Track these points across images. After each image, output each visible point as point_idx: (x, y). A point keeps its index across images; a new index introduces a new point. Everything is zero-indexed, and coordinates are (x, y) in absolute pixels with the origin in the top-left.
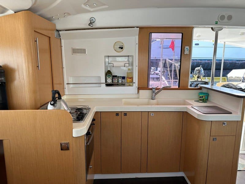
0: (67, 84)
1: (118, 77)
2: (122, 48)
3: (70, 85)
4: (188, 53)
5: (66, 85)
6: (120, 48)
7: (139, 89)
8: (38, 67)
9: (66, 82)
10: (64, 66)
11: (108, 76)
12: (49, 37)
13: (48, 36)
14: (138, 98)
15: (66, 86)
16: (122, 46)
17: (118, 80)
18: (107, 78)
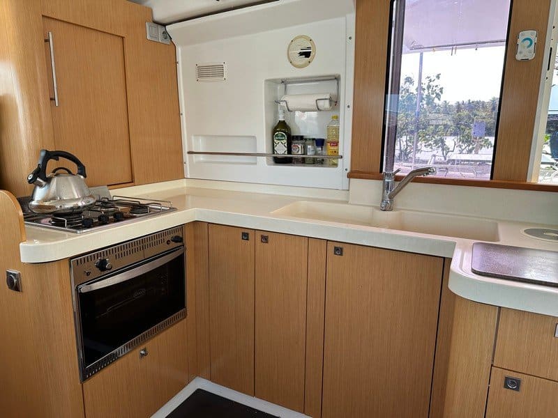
0: (189, 153)
1: (306, 139)
2: (307, 55)
3: (194, 155)
4: (531, 56)
5: (187, 155)
6: (301, 54)
7: (352, 175)
8: (52, 99)
9: (186, 149)
10: (183, 110)
11: (277, 136)
12: (123, 38)
13: (119, 36)
14: (347, 202)
15: (186, 157)
16: (309, 48)
17: (305, 148)
18: (275, 141)
